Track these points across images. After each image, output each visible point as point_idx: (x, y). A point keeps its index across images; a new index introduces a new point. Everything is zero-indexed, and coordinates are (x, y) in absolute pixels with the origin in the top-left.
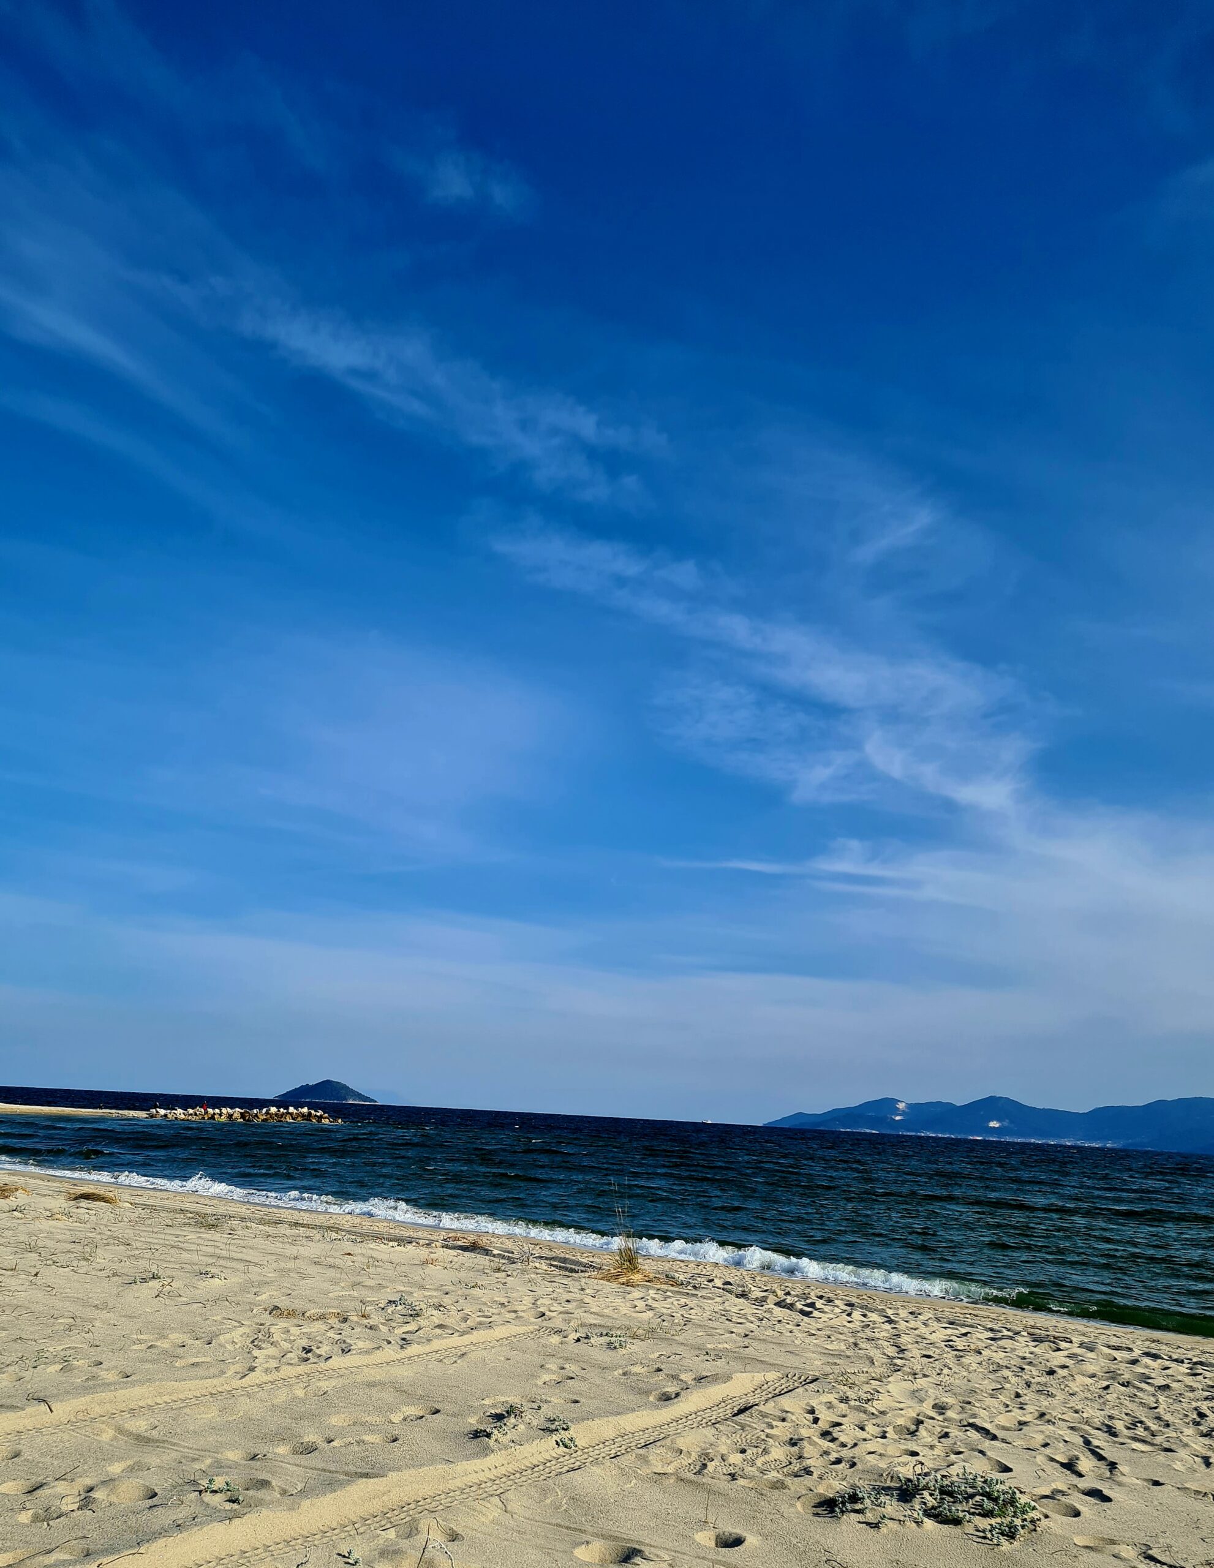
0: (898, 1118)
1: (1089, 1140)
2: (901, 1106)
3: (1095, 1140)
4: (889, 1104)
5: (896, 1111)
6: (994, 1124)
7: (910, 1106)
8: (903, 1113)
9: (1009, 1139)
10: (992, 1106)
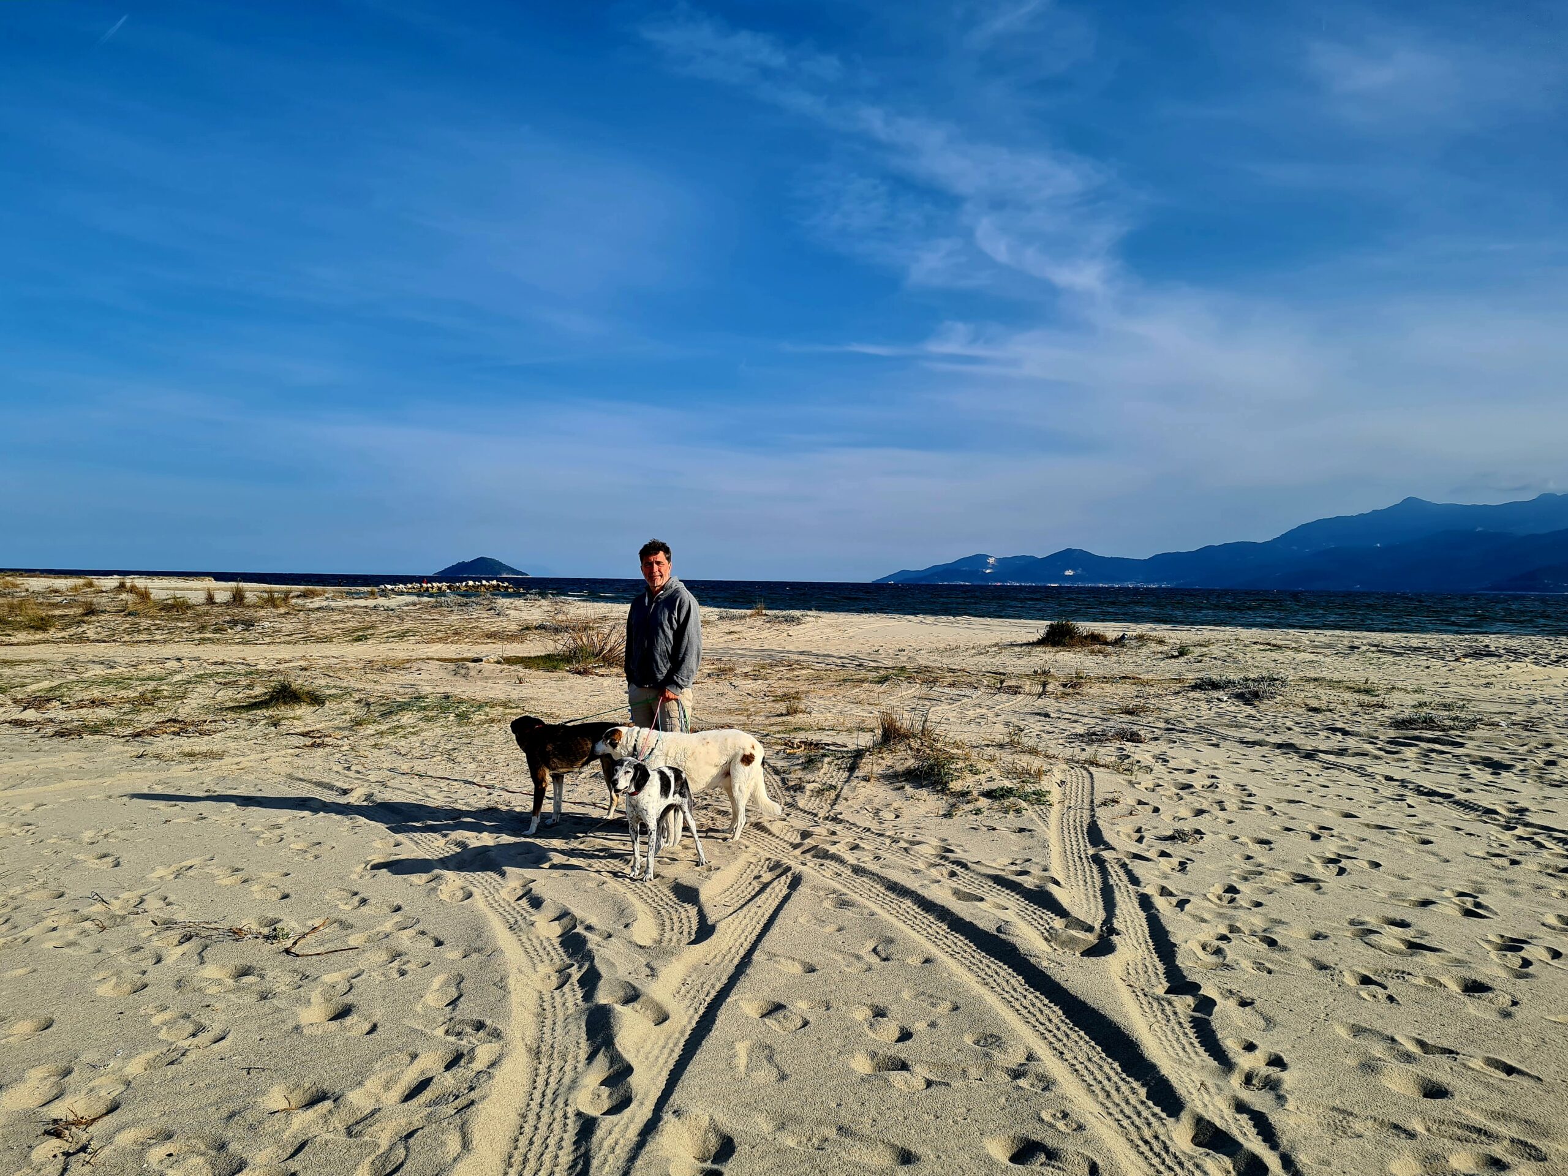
0: (988, 571)
1: (1149, 582)
2: (991, 561)
3: (1153, 582)
4: (981, 559)
5: (986, 565)
6: (1069, 573)
7: (998, 560)
8: (993, 567)
9: (1081, 585)
10: (1068, 557)
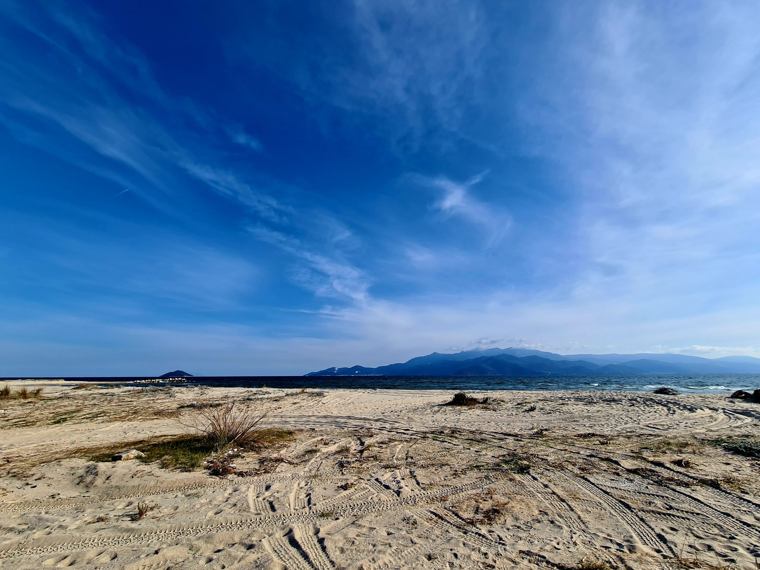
0: (335, 372)
2: (336, 369)
4: (334, 368)
5: (335, 370)
6: (357, 372)
7: (338, 369)
8: (337, 371)
9: (360, 375)
10: (357, 368)
